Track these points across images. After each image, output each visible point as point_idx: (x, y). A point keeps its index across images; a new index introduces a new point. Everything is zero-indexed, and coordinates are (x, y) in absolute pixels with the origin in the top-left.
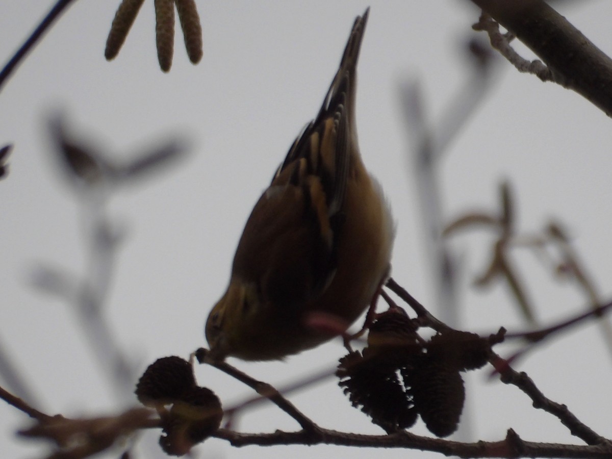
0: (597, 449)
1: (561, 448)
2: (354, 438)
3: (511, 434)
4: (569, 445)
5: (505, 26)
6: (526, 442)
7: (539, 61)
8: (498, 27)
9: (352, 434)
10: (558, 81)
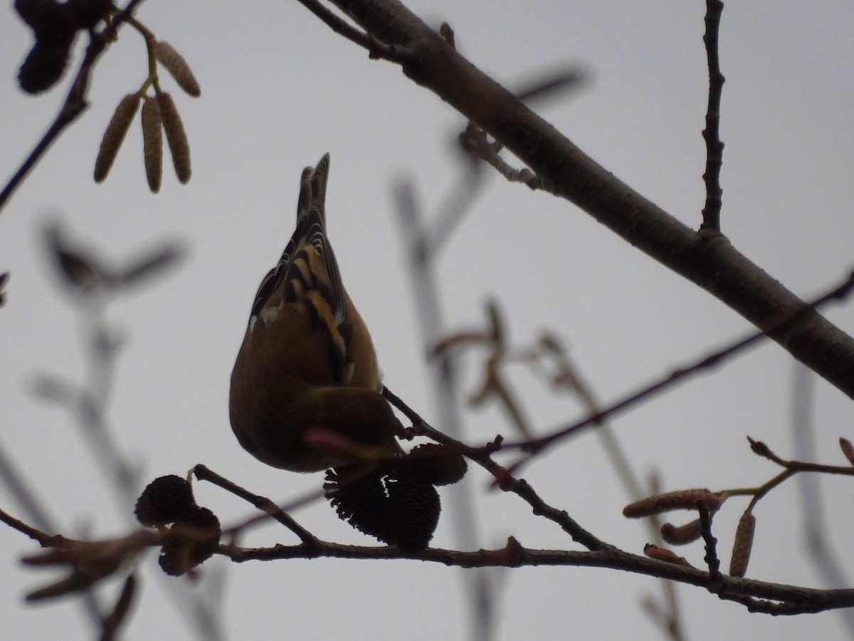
0: (599, 554)
1: (563, 554)
2: (355, 551)
3: (513, 542)
4: (571, 552)
5: (493, 134)
6: (527, 549)
7: (527, 170)
8: (486, 136)
9: (352, 546)
10: (548, 189)
